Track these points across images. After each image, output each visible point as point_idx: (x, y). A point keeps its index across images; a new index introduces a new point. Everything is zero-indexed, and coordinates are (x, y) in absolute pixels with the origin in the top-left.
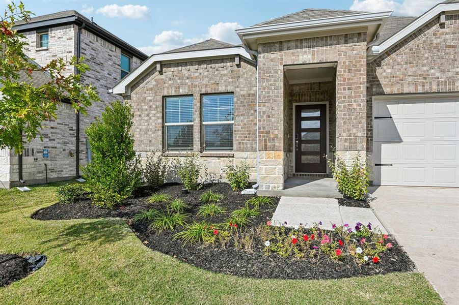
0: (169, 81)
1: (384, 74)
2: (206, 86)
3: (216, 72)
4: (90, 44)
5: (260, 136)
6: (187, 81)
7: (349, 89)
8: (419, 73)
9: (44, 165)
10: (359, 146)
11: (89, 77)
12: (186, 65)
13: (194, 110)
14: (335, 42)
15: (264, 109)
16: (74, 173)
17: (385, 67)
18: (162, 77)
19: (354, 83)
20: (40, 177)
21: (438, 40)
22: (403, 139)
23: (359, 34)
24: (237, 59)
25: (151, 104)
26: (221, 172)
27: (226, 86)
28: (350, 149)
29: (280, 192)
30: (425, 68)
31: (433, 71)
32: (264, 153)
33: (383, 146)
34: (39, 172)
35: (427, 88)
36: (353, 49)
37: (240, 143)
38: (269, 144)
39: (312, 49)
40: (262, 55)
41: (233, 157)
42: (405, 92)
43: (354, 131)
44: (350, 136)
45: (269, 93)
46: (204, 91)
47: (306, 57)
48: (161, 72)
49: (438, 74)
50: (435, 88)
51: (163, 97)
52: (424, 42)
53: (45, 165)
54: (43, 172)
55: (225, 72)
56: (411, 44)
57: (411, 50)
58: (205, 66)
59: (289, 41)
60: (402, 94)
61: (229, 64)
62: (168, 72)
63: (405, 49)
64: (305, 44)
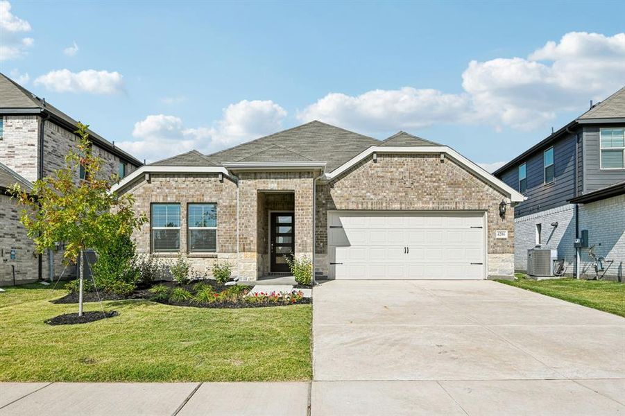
0: (158, 190)
1: (336, 194)
2: (193, 196)
3: (202, 185)
4: (52, 135)
5: (240, 241)
6: (175, 191)
7: (302, 210)
8: (359, 195)
9: (11, 266)
10: (308, 249)
11: (51, 171)
12: (174, 177)
13: (181, 216)
14: (293, 176)
15: (243, 221)
16: (37, 276)
17: (336, 189)
18: (150, 185)
19: (305, 206)
20: (8, 278)
21: (373, 172)
22: (351, 243)
23: (309, 173)
24: (220, 176)
25: (139, 209)
26: (206, 270)
27: (211, 197)
28: (302, 251)
29: (254, 282)
30: (364, 192)
31: (369, 194)
32: (243, 254)
33: (337, 249)
34: (8, 274)
35: (365, 206)
36: (305, 183)
37: (222, 246)
38: (246, 247)
39: (277, 180)
40: (242, 181)
41: (216, 257)
42: (350, 208)
43: (305, 238)
44: (302, 242)
45: (246, 209)
46: (190, 201)
47: (273, 185)
48: (149, 181)
49: (372, 197)
50: (370, 207)
51: (152, 204)
52: (363, 172)
53: (13, 266)
54: (10, 274)
55: (210, 185)
56: (354, 172)
57: (354, 177)
58: (192, 179)
59: (261, 173)
60: (348, 210)
61: (213, 179)
62: (157, 181)
63: (350, 176)
64: (272, 176)
